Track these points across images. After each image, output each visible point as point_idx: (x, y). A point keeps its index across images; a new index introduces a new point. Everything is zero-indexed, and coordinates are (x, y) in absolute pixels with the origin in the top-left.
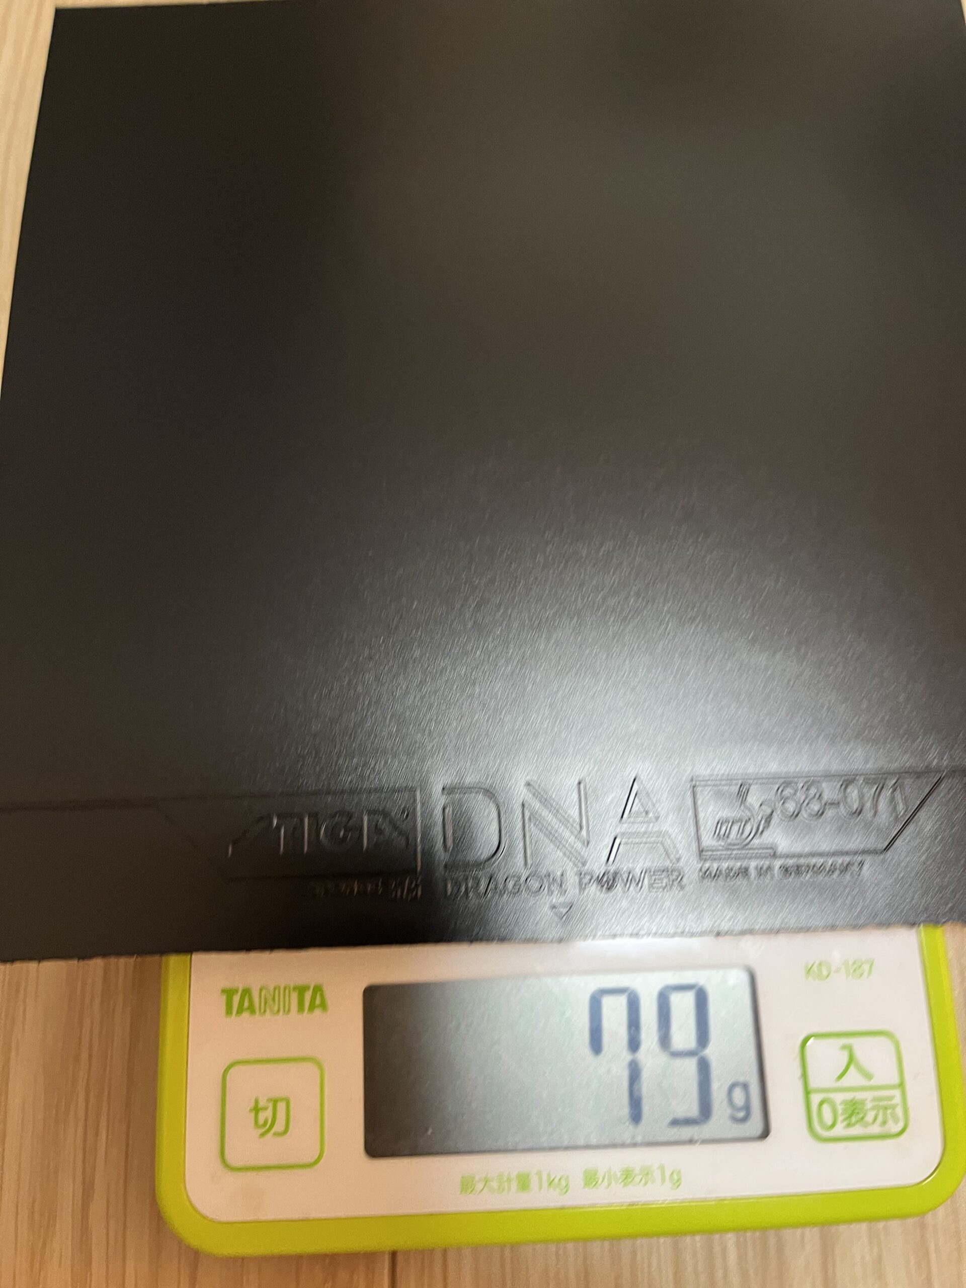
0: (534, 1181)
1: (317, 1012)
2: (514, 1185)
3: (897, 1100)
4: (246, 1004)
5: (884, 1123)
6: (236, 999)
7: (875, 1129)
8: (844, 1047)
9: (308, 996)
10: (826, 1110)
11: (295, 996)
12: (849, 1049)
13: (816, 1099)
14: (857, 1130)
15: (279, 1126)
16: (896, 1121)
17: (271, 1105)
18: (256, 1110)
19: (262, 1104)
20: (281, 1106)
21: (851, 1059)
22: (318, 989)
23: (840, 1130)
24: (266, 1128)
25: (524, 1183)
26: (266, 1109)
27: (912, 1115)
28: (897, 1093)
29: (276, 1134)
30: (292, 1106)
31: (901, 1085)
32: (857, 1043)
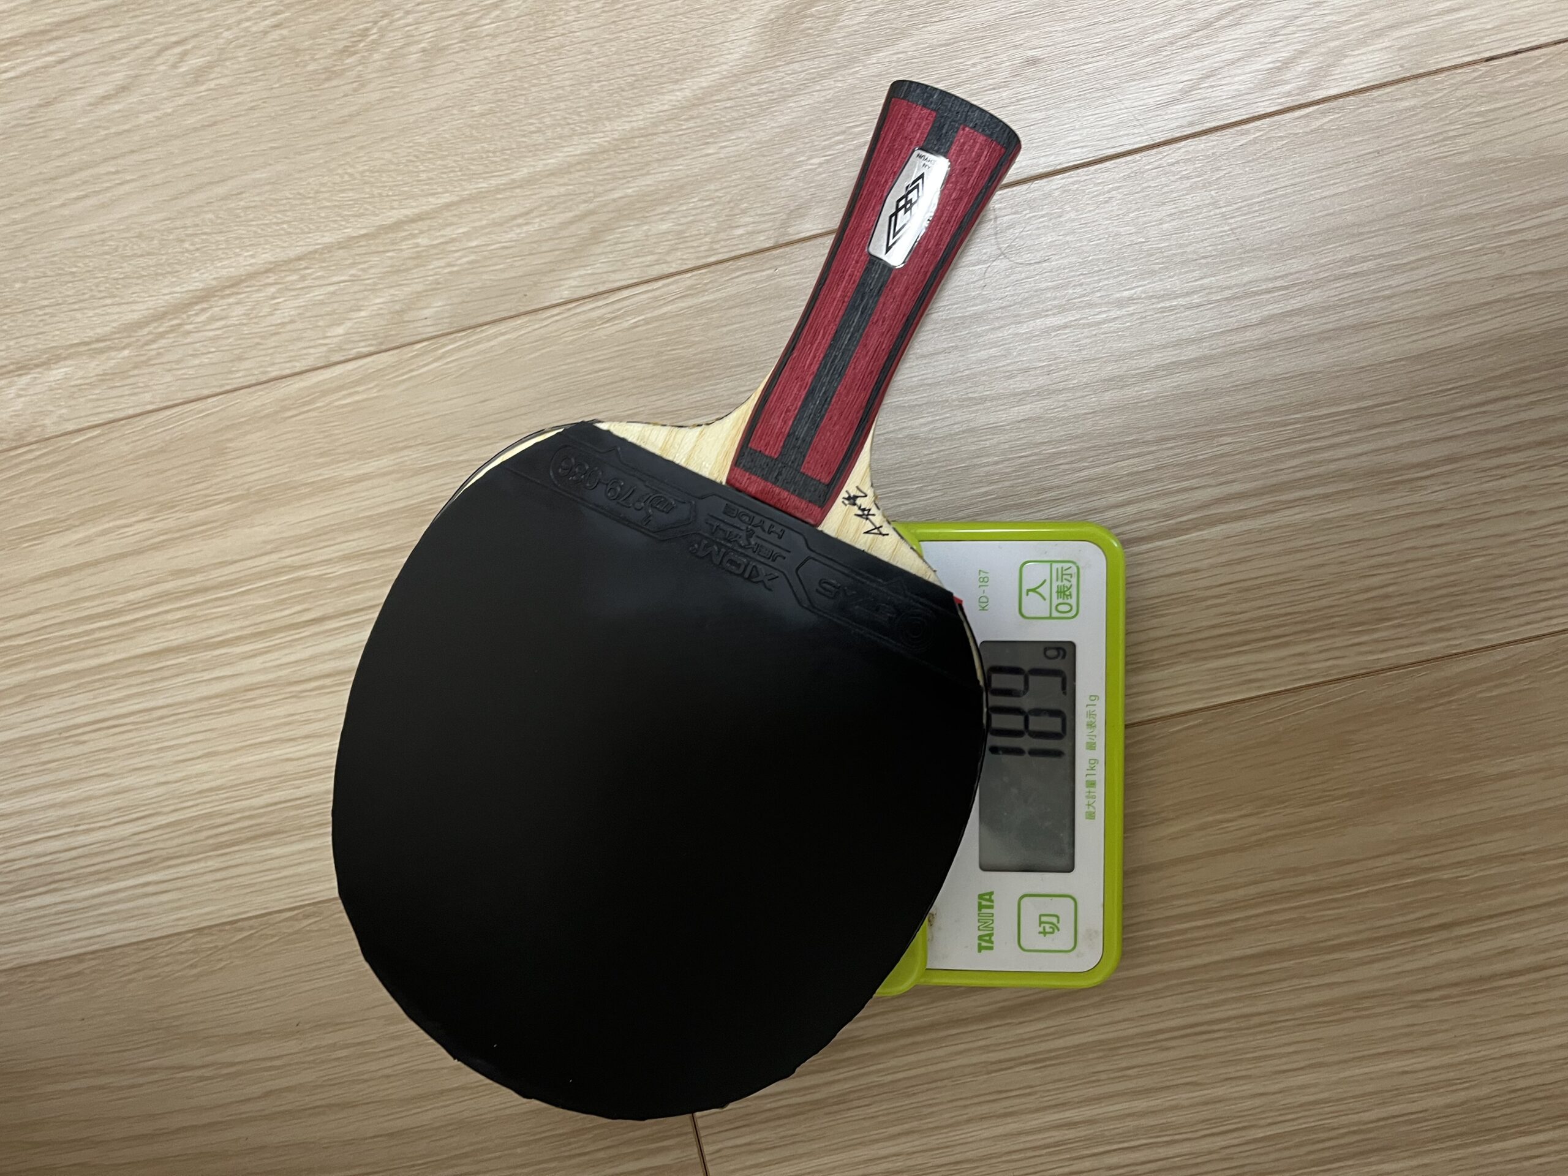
0: (1090, 778)
1: (993, 897)
2: (1092, 790)
4: (987, 938)
6: (984, 944)
9: (984, 903)
10: (1062, 608)
11: (984, 911)
12: (1028, 591)
13: (1055, 614)
14: (1074, 591)
15: (1054, 920)
17: (1043, 925)
18: (1045, 933)
19: (1041, 929)
20: (1044, 919)
21: (1034, 590)
22: (981, 897)
23: (1073, 601)
24: (1055, 928)
25: (1091, 784)
26: (1044, 928)
28: (1055, 566)
29: (1058, 922)
30: (1045, 913)
31: (1051, 562)
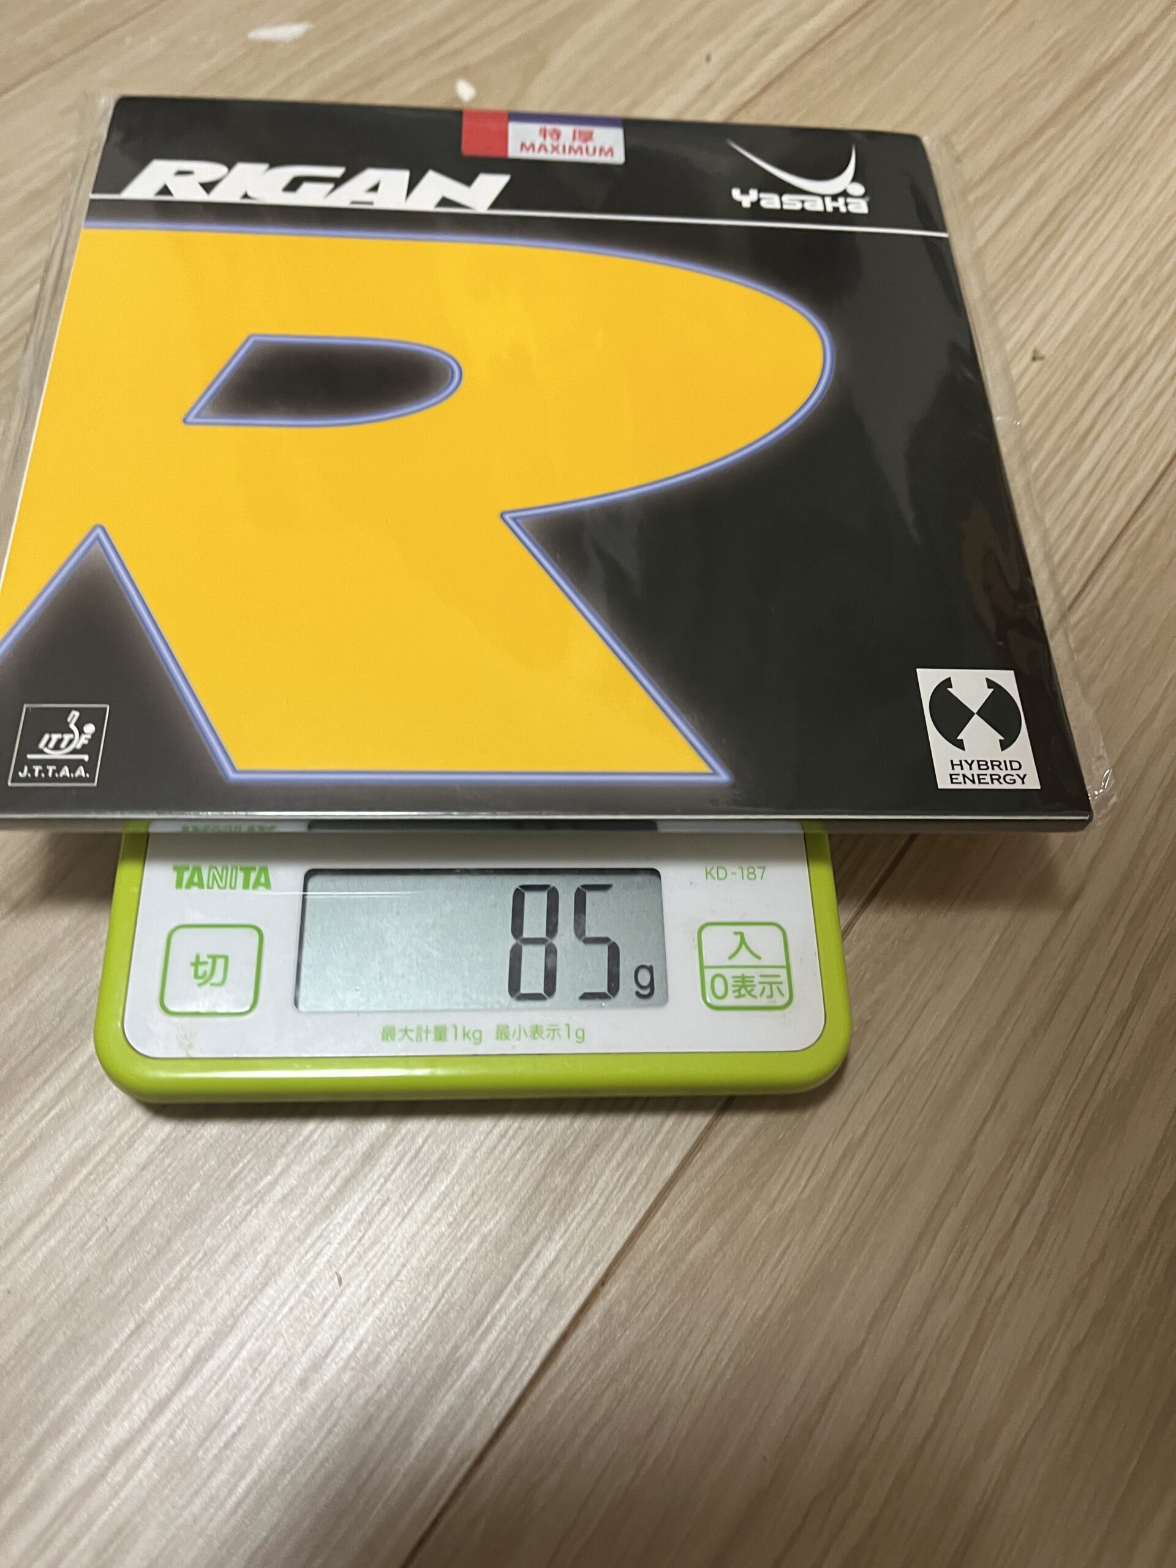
0: (450, 1034)
1: (261, 889)
2: (431, 1036)
3: (784, 977)
4: (196, 880)
5: (771, 996)
6: (187, 874)
7: (763, 1001)
8: (736, 933)
9: (253, 874)
11: (241, 875)
12: (742, 934)
13: (709, 974)
14: (747, 1001)
15: (218, 977)
16: (782, 994)
17: (210, 961)
18: (197, 963)
19: (203, 959)
20: (220, 962)
21: (743, 941)
22: (264, 870)
23: (730, 1001)
24: (204, 979)
25: (440, 1034)
26: (206, 963)
27: (795, 991)
28: (783, 973)
29: (212, 985)
30: (230, 964)
31: (788, 967)
32: (748, 931)
